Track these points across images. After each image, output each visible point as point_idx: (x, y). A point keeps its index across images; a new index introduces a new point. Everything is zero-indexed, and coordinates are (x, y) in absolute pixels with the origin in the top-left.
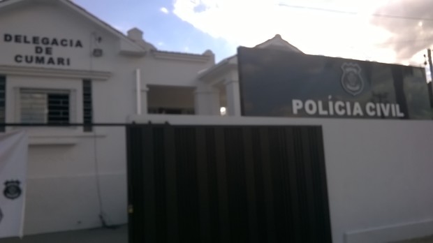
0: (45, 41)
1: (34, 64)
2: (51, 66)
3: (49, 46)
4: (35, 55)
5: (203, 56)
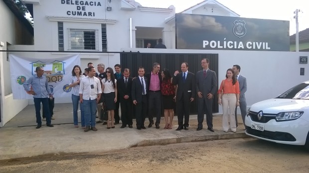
0: (82, 3)
1: (76, 16)
2: (85, 17)
3: (84, 6)
4: (77, 11)
5: (168, 9)
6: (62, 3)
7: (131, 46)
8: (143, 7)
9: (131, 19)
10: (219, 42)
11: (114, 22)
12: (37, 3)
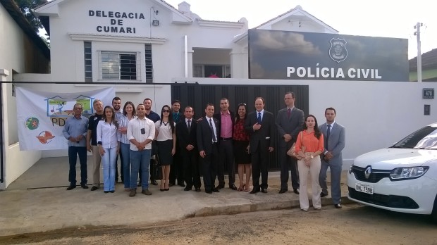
0: (118, 15)
1: (110, 33)
2: (122, 34)
3: (120, 19)
4: (111, 26)
5: (238, 23)
6: (90, 15)
7: (186, 75)
8: (204, 21)
9: (186, 37)
10: (309, 69)
11: (163, 41)
12: (55, 16)
